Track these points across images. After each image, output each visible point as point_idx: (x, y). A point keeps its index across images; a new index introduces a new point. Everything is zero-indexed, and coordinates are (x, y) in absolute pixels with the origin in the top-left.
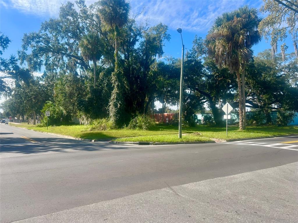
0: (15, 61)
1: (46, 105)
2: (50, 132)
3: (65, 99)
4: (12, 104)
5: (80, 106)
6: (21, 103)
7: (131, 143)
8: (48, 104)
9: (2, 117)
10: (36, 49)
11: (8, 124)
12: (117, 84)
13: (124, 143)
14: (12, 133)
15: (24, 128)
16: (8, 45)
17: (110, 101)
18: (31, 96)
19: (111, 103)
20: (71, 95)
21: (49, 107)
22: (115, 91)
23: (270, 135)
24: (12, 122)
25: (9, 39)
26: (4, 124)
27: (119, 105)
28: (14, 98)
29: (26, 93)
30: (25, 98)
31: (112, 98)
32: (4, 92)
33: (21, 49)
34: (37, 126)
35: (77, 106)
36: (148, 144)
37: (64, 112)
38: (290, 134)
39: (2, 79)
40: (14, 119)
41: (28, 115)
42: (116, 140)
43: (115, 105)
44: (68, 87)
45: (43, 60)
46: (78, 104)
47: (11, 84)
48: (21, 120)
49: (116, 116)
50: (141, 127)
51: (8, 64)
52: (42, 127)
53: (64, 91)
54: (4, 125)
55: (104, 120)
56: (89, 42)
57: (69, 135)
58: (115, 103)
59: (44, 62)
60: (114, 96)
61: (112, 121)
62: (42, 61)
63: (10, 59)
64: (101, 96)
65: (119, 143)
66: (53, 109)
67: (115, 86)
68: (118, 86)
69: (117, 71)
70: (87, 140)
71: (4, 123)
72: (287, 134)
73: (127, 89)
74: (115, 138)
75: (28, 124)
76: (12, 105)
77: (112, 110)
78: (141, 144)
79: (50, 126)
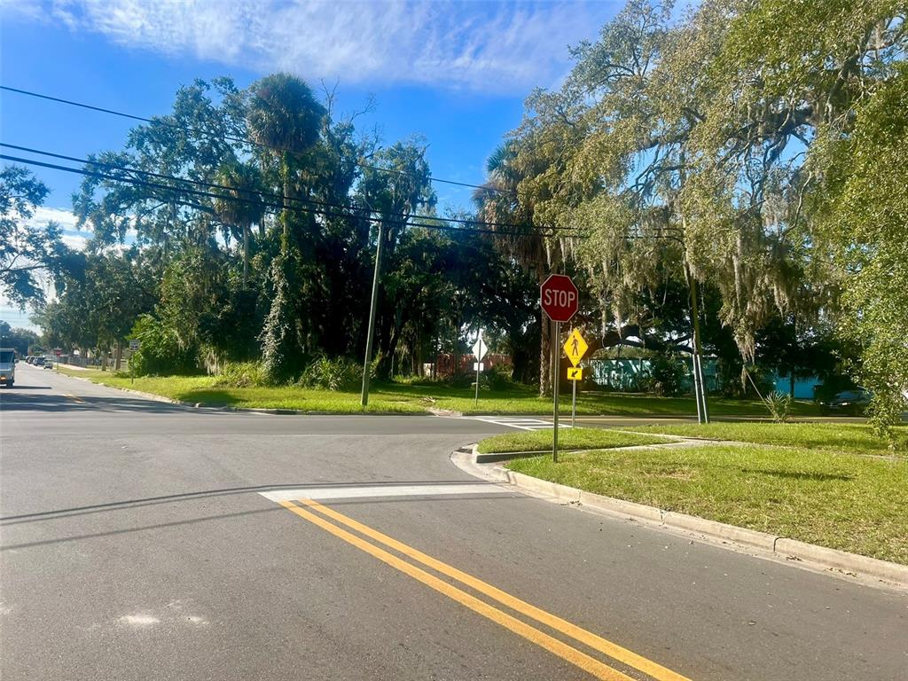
0: (56, 233)
1: (137, 324)
2: (133, 389)
3: (182, 312)
4: (59, 316)
5: (203, 331)
6: (83, 314)
7: (262, 411)
8: (144, 321)
9: (40, 349)
10: (113, 194)
11: (51, 368)
12: (281, 284)
13: (249, 411)
14: (50, 388)
15: (86, 380)
16: (43, 198)
17: (267, 323)
18: (108, 299)
19: (268, 327)
20: (197, 302)
21: (144, 328)
22: (279, 299)
23: (587, 410)
24: (65, 363)
25: (47, 186)
26: (42, 368)
27: (283, 334)
28: (65, 303)
29: (96, 290)
30: (92, 303)
31: (271, 315)
32: (32, 297)
33: (81, 192)
34: (116, 376)
35: (198, 332)
36: (294, 413)
37: (180, 341)
38: (656, 410)
39: (29, 271)
40: (73, 355)
41: (99, 347)
42: (238, 405)
43: (277, 333)
44: (190, 282)
45: (131, 217)
46: (199, 326)
47: (48, 282)
48: (91, 359)
49: (277, 357)
50: (325, 384)
51: (42, 239)
52: (128, 377)
53: (180, 292)
54: (41, 370)
55: (247, 366)
56: (233, 182)
57: (165, 395)
58: (275, 326)
59: (133, 223)
60: (275, 311)
61: (264, 368)
62: (128, 219)
63: (47, 230)
64: (254, 307)
65: (240, 410)
66: (153, 335)
67: (279, 289)
68: (284, 288)
69: (286, 255)
70: (188, 403)
71: (43, 364)
72: (648, 411)
73: (326, 293)
74: (237, 401)
75: (104, 370)
76: (60, 320)
77: (270, 344)
78: (279, 412)
79: (146, 377)
